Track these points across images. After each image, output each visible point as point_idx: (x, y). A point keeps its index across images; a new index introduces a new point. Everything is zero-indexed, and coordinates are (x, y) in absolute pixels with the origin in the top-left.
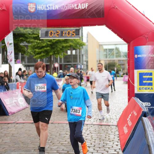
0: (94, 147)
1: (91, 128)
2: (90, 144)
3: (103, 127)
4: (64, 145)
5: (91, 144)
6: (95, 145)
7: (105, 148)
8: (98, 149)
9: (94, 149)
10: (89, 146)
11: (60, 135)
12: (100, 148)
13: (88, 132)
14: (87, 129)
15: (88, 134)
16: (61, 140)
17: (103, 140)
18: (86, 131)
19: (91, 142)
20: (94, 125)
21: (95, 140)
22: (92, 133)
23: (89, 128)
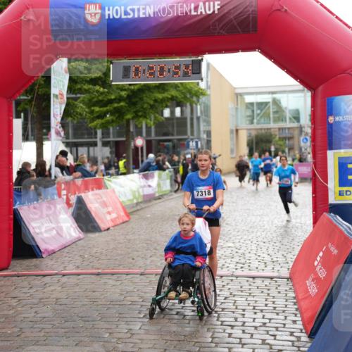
0: (243, 325)
1: (232, 283)
2: (233, 319)
3: (258, 282)
4: (175, 321)
5: (236, 319)
6: (244, 322)
7: (267, 329)
8: (252, 330)
9: (244, 332)
10: (233, 324)
12: (256, 328)
13: (226, 294)
14: (223, 286)
15: (226, 298)
16: (167, 311)
17: (262, 311)
18: (221, 291)
19: (236, 315)
20: (237, 277)
21: (244, 310)
22: (234, 296)
23: (228, 284)
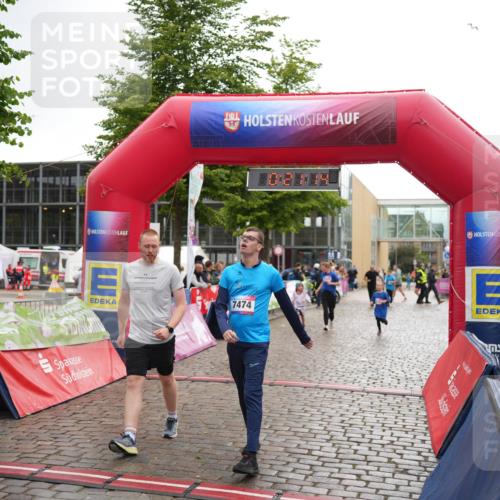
0: (370, 442)
1: (362, 399)
2: (360, 436)
3: (390, 399)
4: (301, 434)
5: (363, 436)
6: (372, 439)
7: (395, 447)
8: (379, 448)
9: (370, 449)
10: (359, 440)
11: (290, 411)
12: (383, 445)
13: (356, 409)
14: (353, 401)
15: (355, 414)
16: (293, 424)
18: (350, 406)
19: (363, 432)
20: (368, 392)
21: (372, 427)
22: (364, 412)
23: (358, 399)
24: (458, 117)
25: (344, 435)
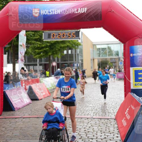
0: (96, 138)
1: (92, 121)
2: (92, 136)
3: (103, 120)
5: (94, 136)
6: (97, 137)
7: (106, 140)
8: (100, 140)
9: (97, 141)
10: (92, 138)
12: (102, 139)
13: (90, 125)
14: (88, 122)
15: (89, 127)
17: (104, 132)
18: (87, 124)
19: (93, 134)
20: (94, 119)
21: (97, 132)
22: (93, 126)
23: (90, 121)
24: (126, 8)
25: (86, 136)
